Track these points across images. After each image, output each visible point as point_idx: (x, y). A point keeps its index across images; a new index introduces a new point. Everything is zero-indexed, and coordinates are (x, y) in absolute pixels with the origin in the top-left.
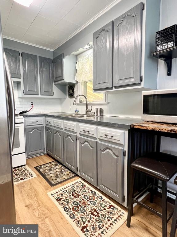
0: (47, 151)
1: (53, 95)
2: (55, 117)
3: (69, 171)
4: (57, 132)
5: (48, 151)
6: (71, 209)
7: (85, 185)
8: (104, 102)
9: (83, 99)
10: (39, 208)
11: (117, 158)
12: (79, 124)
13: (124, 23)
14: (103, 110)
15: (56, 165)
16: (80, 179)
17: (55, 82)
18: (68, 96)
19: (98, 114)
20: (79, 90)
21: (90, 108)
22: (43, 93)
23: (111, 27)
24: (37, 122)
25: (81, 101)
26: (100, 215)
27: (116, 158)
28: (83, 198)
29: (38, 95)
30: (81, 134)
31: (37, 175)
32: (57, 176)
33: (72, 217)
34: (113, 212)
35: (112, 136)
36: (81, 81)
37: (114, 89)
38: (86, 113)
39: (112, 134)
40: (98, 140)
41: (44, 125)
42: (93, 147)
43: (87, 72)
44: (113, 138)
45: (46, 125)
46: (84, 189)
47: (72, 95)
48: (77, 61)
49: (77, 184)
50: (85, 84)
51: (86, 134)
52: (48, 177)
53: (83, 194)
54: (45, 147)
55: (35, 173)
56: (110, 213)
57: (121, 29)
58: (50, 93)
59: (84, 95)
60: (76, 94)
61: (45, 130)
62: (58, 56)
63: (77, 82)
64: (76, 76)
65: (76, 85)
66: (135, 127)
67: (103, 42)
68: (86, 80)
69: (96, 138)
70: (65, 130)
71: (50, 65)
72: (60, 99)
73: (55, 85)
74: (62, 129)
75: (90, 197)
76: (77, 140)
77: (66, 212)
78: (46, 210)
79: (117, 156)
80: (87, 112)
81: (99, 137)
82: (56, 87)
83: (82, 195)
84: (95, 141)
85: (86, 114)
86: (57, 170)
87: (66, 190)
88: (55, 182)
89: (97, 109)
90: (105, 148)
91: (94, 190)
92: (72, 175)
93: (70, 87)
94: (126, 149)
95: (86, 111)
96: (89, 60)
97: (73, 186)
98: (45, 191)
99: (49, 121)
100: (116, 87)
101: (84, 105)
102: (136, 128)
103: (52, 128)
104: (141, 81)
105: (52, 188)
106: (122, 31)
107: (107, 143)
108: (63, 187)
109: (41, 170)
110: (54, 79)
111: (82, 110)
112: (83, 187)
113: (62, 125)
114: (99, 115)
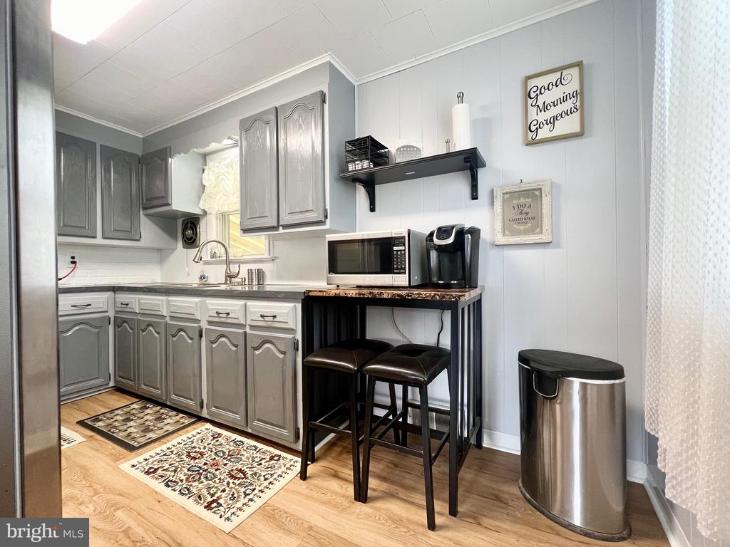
0: (116, 381)
1: (139, 240)
2: (144, 291)
3: (181, 415)
4: (150, 325)
5: (118, 379)
6: (182, 481)
7: (219, 434)
8: (266, 256)
9: (220, 250)
10: (95, 498)
11: (283, 358)
12: (207, 301)
13: (296, 116)
14: (263, 272)
15: (145, 408)
16: (208, 425)
17: (145, 209)
18: (180, 244)
19: (252, 282)
20: (209, 231)
21: (234, 268)
22: (111, 234)
23: (273, 118)
24: (88, 305)
25: (214, 256)
26: (248, 476)
27: (281, 356)
28: (214, 457)
29: (95, 237)
30: (210, 323)
31: (84, 436)
32: (147, 430)
33: (186, 492)
34: (276, 466)
35: (274, 317)
36: (214, 212)
37: (281, 230)
38: (226, 280)
39: (274, 312)
40: (248, 330)
41: (111, 314)
42: (236, 346)
43: (227, 192)
44: (276, 320)
45: (117, 312)
46: (217, 441)
47: (191, 242)
48: (205, 167)
49: (199, 436)
50: (224, 217)
51: (223, 320)
52: (121, 436)
53: (213, 450)
54: (111, 371)
55: (80, 433)
56: (271, 468)
57: (290, 124)
58: (131, 234)
59: (221, 241)
60: (203, 238)
61: (111, 328)
62: (155, 152)
63: (205, 213)
64: (202, 198)
65: (202, 218)
66: (311, 294)
67: (258, 140)
68: (226, 209)
69: (242, 326)
70: (172, 318)
71: (133, 168)
72: (159, 250)
73: (145, 215)
74: (163, 317)
75: (229, 452)
76: (201, 336)
77: (170, 488)
78: (117, 497)
79: (284, 353)
80: (228, 279)
81: (249, 322)
82: (147, 219)
83: (211, 451)
84: (242, 331)
85: (226, 283)
86: (148, 417)
87: (172, 452)
88: (143, 440)
89: (250, 272)
90: (261, 341)
91: (239, 438)
92: (187, 421)
93: (187, 223)
94: (299, 336)
95: (226, 277)
96: (233, 168)
97: (189, 440)
98: (112, 463)
99: (125, 301)
100: (285, 227)
101: (220, 263)
102: (312, 296)
103: (135, 318)
104: (326, 217)
105: (134, 453)
106: (292, 128)
107: (264, 331)
108: (164, 447)
109: (99, 425)
110: (145, 201)
111: (216, 276)
112: (214, 438)
113: (163, 307)
114: (254, 283)
